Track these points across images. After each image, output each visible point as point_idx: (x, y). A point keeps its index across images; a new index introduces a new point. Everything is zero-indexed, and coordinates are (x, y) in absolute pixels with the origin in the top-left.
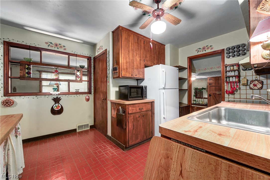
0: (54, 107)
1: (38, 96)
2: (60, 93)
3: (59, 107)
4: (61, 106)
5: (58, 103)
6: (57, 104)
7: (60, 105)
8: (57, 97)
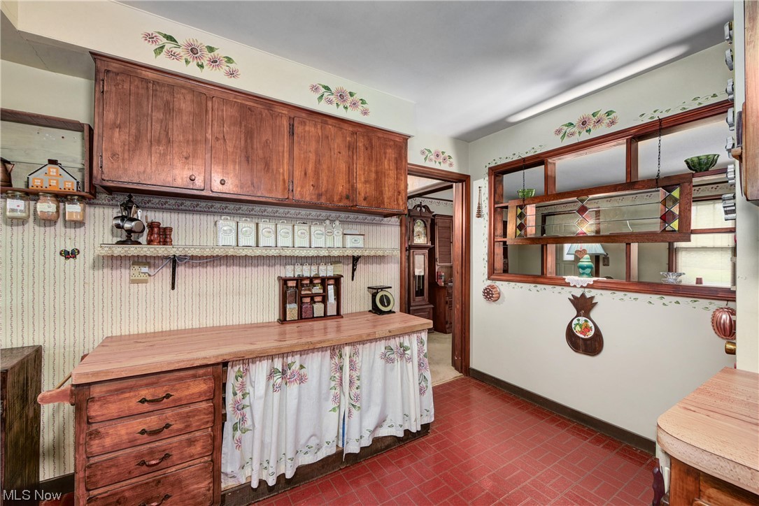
0: (573, 326)
1: (540, 286)
2: (592, 283)
3: (587, 329)
4: (593, 328)
5: (587, 315)
6: (582, 319)
7: (590, 324)
8: (583, 295)
